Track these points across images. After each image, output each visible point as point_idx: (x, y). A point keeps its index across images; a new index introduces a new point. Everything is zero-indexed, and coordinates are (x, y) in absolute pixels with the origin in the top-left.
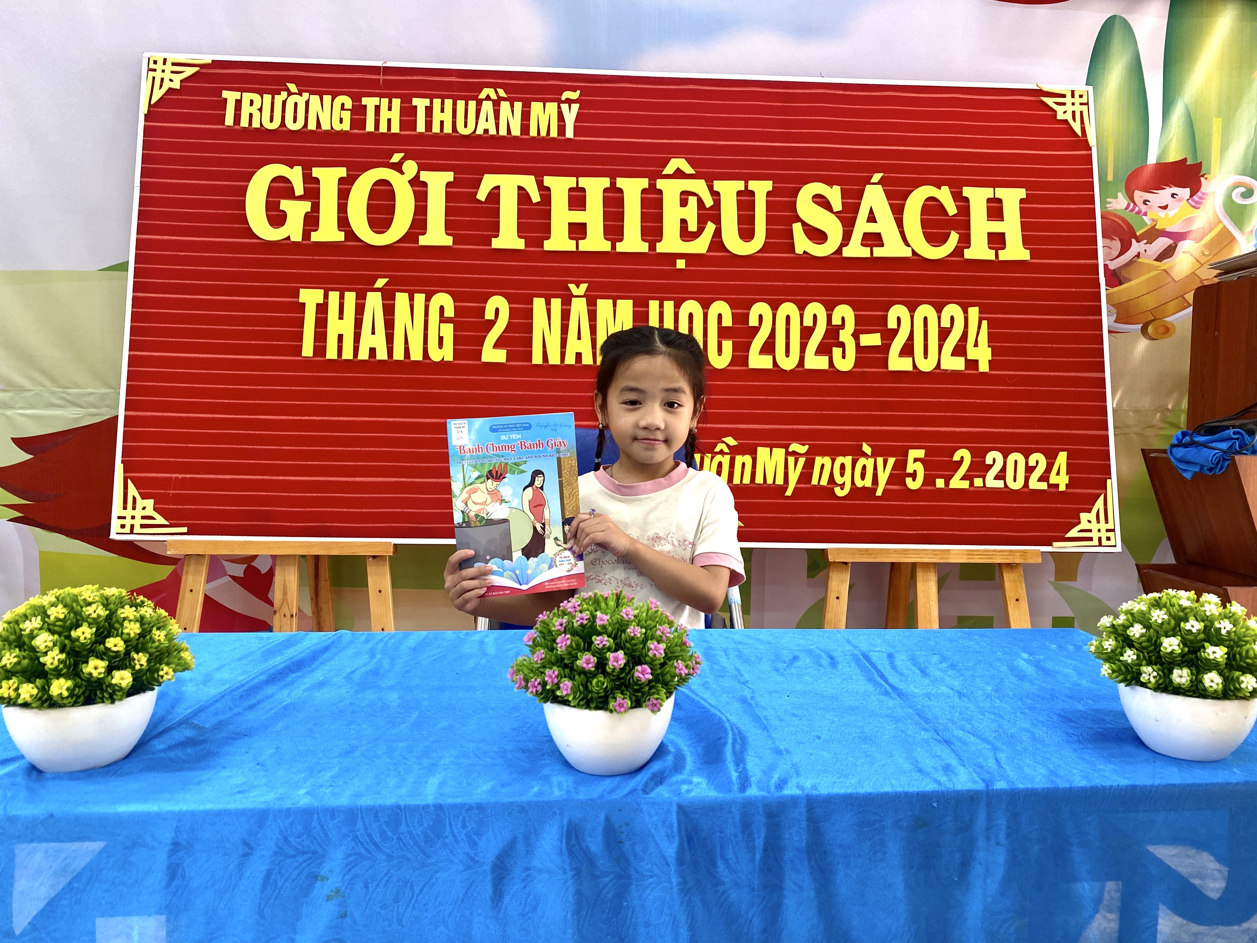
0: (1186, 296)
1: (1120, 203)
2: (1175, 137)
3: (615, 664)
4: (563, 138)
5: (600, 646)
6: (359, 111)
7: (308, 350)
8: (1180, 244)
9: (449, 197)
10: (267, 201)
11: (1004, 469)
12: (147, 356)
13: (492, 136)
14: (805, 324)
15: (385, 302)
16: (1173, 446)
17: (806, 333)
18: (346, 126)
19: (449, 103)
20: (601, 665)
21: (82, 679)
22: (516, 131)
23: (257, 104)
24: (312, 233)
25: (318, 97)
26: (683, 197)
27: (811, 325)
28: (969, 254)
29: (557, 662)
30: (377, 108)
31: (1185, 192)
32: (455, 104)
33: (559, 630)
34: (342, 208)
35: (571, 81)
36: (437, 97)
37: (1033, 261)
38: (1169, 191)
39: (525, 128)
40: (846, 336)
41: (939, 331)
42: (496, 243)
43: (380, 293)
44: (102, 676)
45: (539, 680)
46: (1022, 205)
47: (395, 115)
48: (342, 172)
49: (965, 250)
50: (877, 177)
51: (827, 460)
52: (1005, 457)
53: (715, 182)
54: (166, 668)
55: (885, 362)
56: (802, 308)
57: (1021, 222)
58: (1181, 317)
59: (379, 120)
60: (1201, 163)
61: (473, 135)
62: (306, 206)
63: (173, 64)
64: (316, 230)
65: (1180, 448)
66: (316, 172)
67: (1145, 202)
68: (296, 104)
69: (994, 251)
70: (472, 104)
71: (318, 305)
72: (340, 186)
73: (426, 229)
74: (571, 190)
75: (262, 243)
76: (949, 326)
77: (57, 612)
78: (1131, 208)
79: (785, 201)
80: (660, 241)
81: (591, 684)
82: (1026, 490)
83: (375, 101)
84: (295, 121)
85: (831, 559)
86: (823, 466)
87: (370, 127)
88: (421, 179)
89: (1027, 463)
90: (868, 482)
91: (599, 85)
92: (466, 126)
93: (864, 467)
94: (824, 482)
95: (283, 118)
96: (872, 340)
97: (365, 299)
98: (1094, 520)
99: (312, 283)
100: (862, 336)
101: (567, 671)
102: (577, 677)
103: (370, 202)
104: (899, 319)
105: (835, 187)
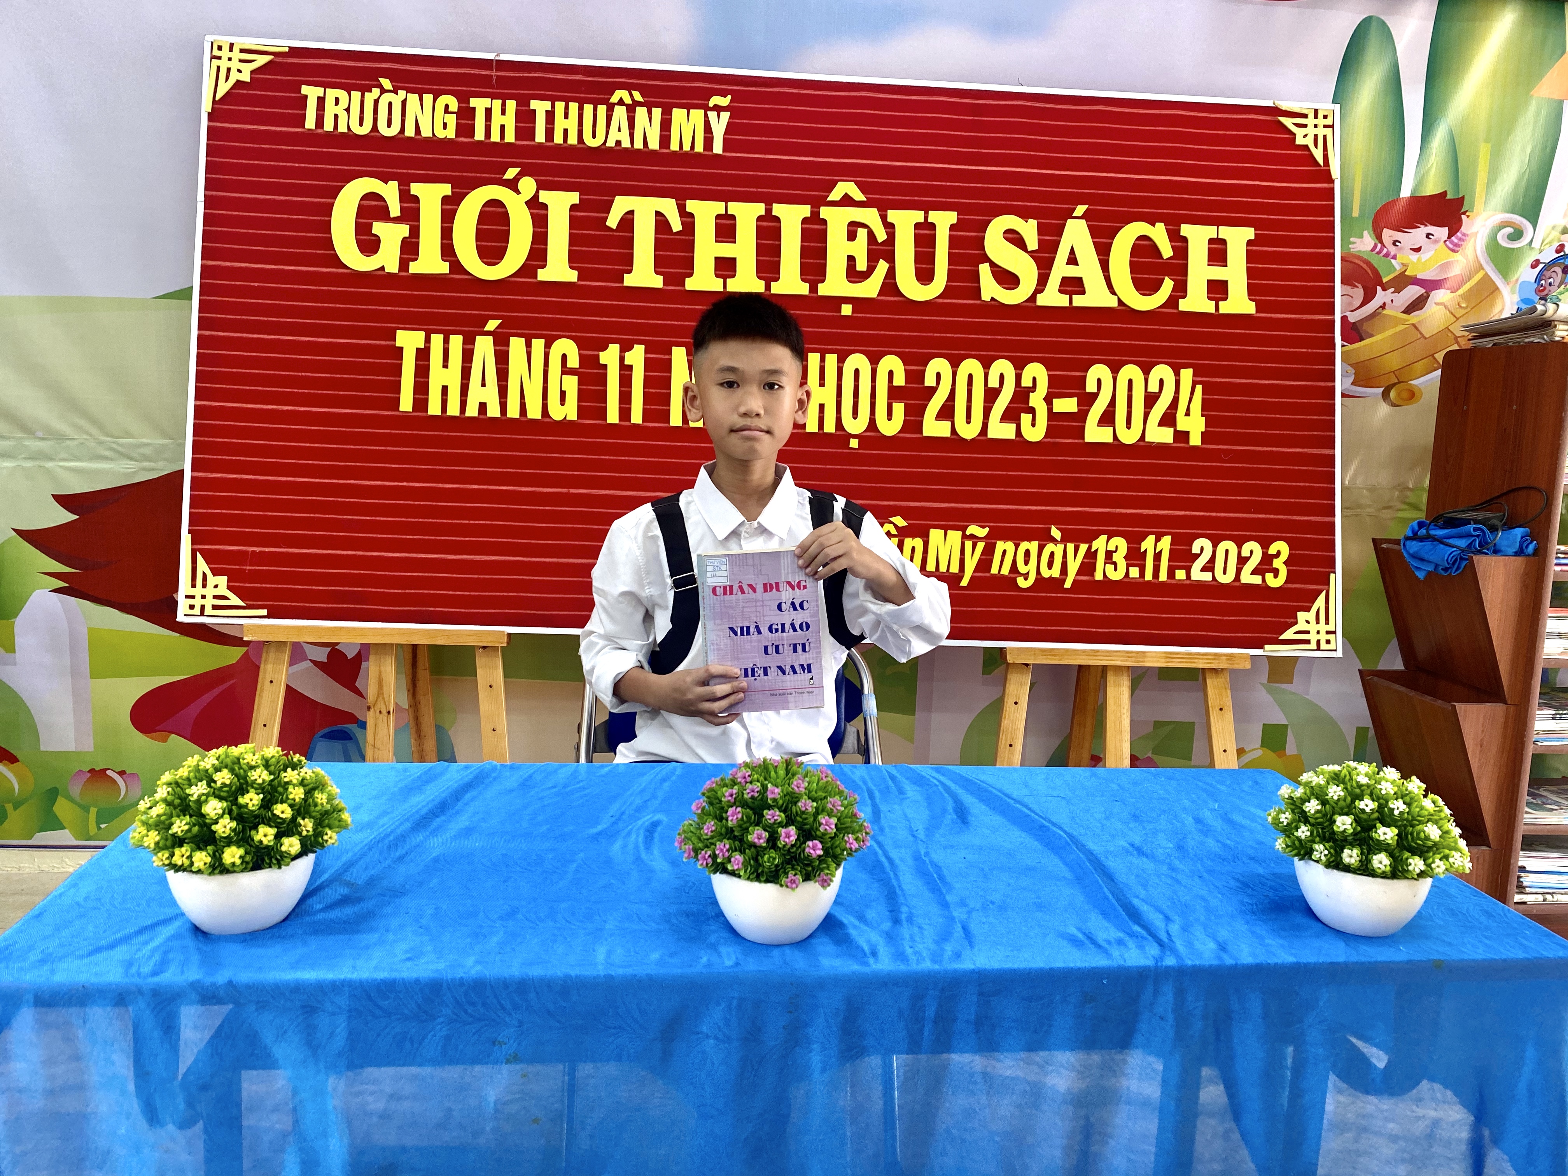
0: (1436, 356)
1: (1364, 244)
2: (1435, 165)
3: (787, 840)
4: (710, 153)
5: (772, 821)
6: (466, 115)
7: (406, 404)
8: (1433, 294)
9: (574, 223)
10: (356, 222)
11: (1212, 560)
12: (215, 407)
13: (626, 149)
14: (990, 385)
15: (498, 348)
16: (1407, 538)
17: (991, 395)
18: (451, 133)
19: (574, 107)
20: (773, 840)
21: (251, 846)
22: (654, 144)
23: (344, 103)
24: (411, 263)
25: (417, 96)
26: (852, 228)
27: (997, 385)
28: (1184, 305)
29: (727, 834)
30: (488, 112)
31: (1442, 232)
32: (581, 109)
33: (729, 801)
34: (447, 233)
35: (721, 84)
36: (560, 99)
37: (1258, 315)
38: (1423, 230)
39: (665, 140)
40: (1037, 400)
41: (1145, 396)
42: (629, 280)
43: (491, 338)
44: (272, 843)
45: (709, 853)
46: (1249, 248)
47: (509, 121)
48: (446, 189)
49: (1181, 301)
50: (1080, 210)
51: (1009, 546)
52: (1215, 546)
53: (889, 212)
54: (329, 832)
55: (1080, 432)
56: (987, 365)
57: (1248, 268)
58: (1430, 380)
59: (490, 126)
60: (1463, 198)
61: (603, 147)
62: (404, 230)
63: (242, 51)
64: (416, 260)
65: (1414, 542)
66: (416, 189)
67: (1395, 243)
68: (390, 104)
69: (1213, 303)
70: (602, 109)
71: (418, 350)
72: (444, 207)
73: (546, 261)
74: (718, 217)
75: (350, 274)
76: (1157, 391)
77: (223, 777)
78: (1378, 249)
79: (972, 237)
80: (823, 281)
81: (762, 857)
82: (1237, 584)
83: (484, 103)
84: (389, 125)
85: (1010, 659)
86: (1004, 552)
87: (479, 135)
88: (540, 201)
89: (1239, 553)
90: (1056, 572)
91: (754, 89)
92: (594, 136)
93: (1052, 554)
94: (1005, 571)
95: (375, 120)
96: (1067, 405)
97: (474, 344)
98: (1313, 619)
99: (411, 323)
100: (1055, 401)
101: (737, 843)
102: (747, 851)
103: (480, 227)
104: (1099, 381)
105: (1030, 220)
